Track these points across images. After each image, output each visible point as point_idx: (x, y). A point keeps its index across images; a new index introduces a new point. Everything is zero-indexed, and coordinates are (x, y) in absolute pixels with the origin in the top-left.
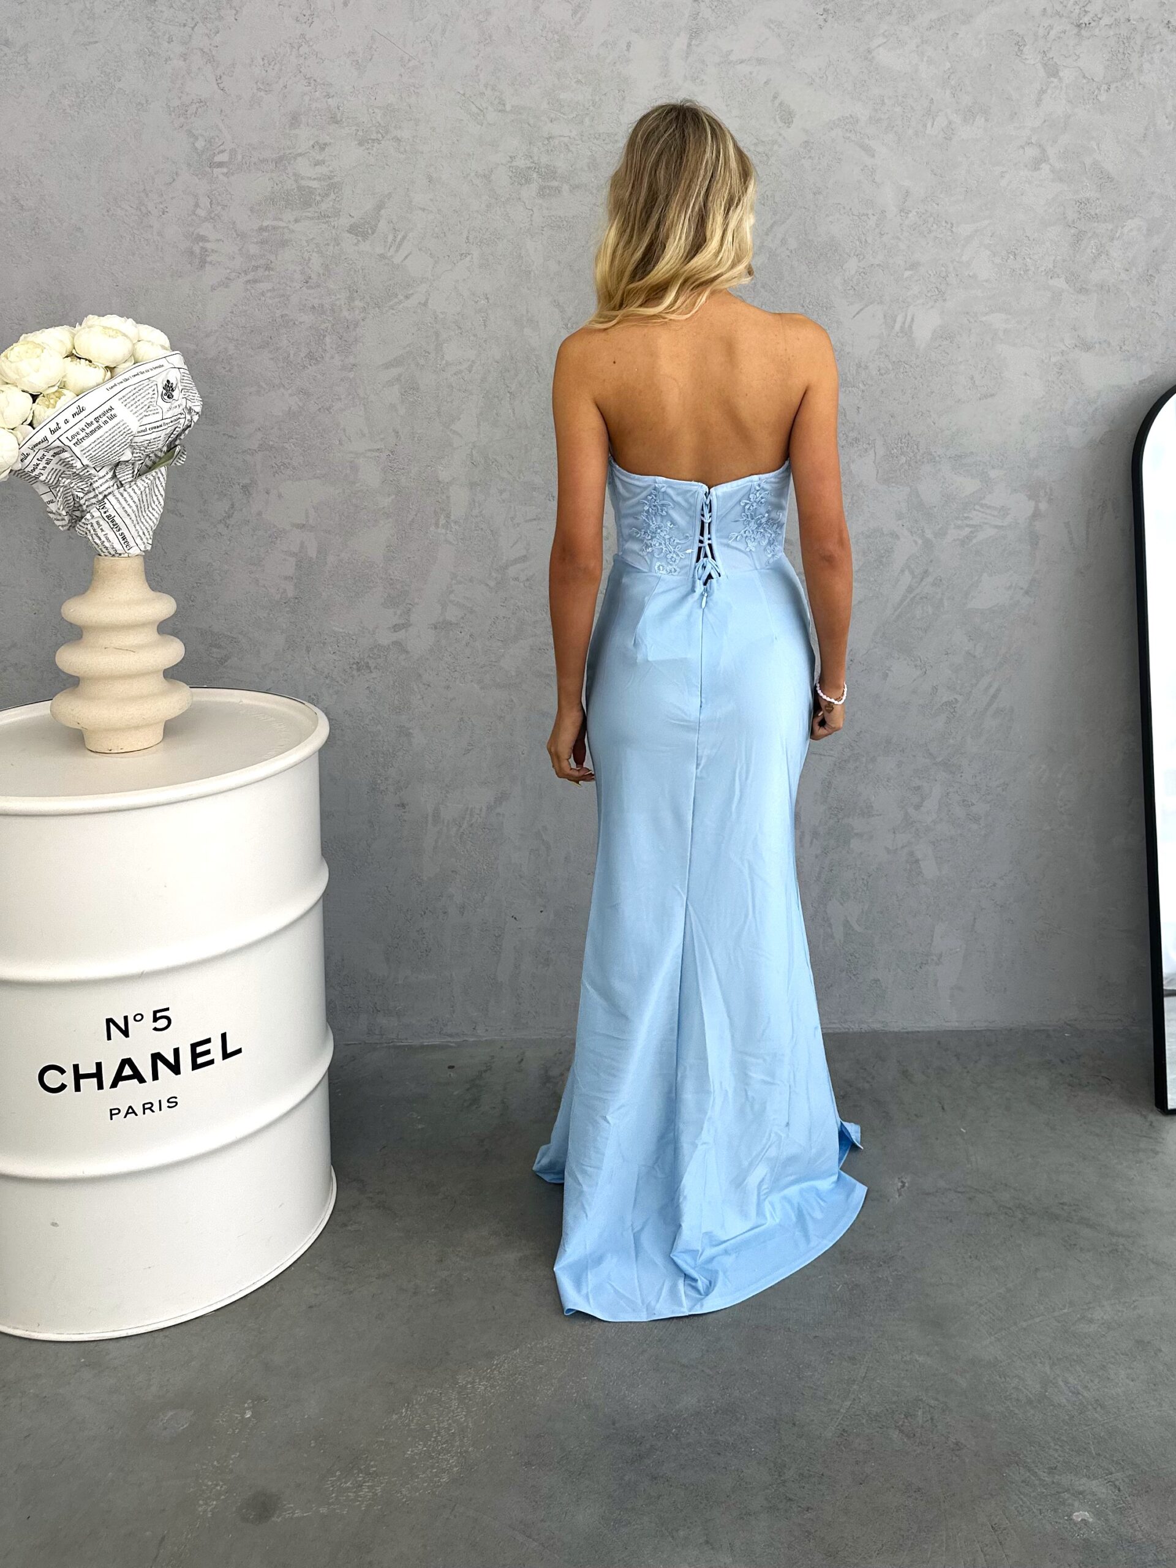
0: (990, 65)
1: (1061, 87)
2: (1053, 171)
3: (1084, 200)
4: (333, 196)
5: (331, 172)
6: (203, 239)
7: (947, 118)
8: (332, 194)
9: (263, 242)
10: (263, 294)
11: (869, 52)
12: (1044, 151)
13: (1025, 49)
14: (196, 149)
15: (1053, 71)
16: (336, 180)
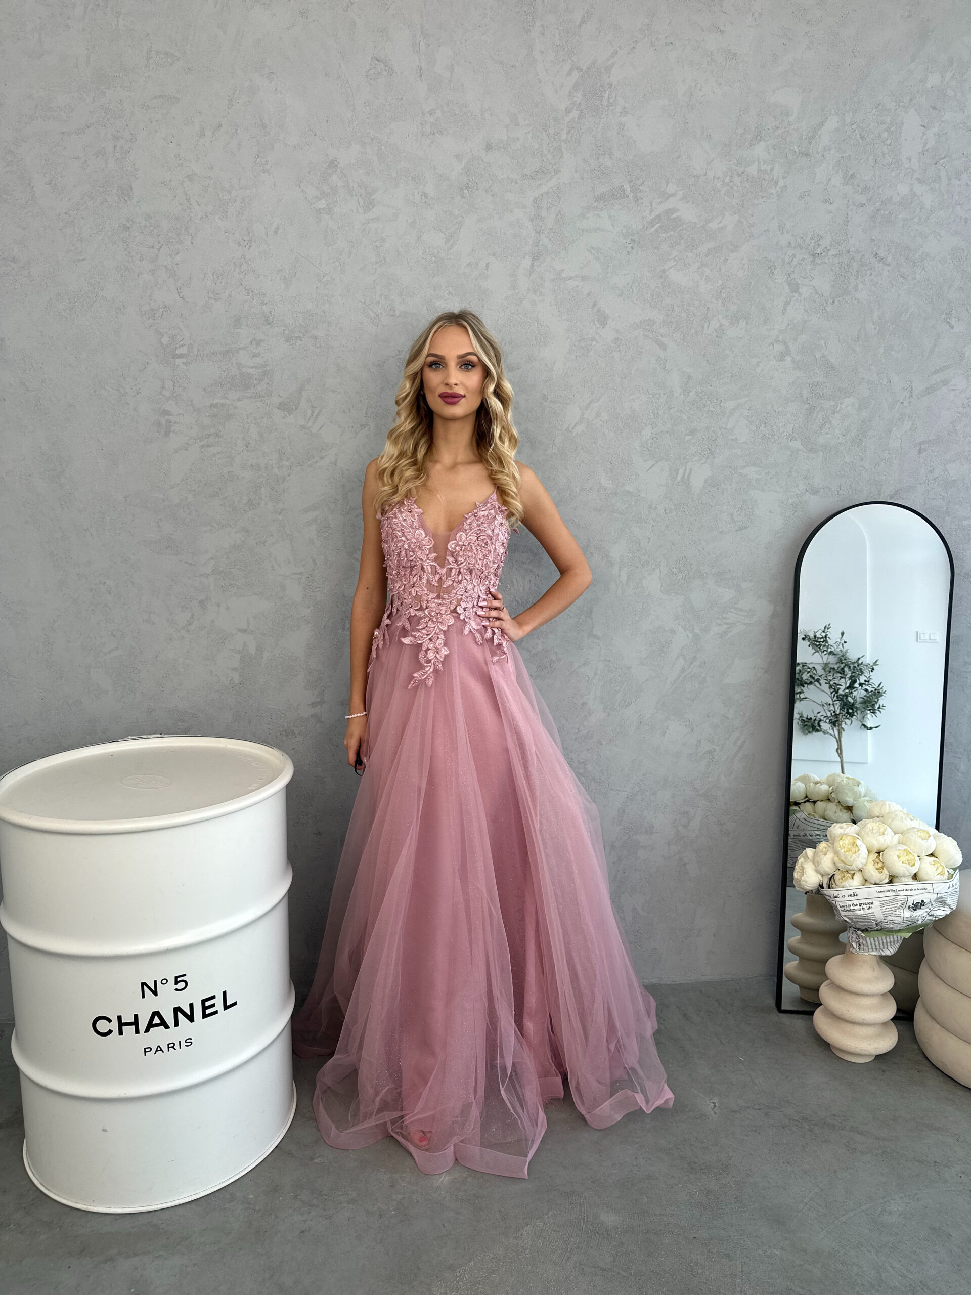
0: (751, 283)
1: (800, 301)
2: (793, 361)
3: (815, 383)
4: (266, 380)
5: (265, 362)
6: (166, 413)
7: (719, 321)
8: (266, 379)
9: (215, 416)
10: (214, 455)
11: (664, 271)
12: (787, 347)
13: (776, 272)
14: (162, 344)
15: (795, 288)
16: (268, 368)
